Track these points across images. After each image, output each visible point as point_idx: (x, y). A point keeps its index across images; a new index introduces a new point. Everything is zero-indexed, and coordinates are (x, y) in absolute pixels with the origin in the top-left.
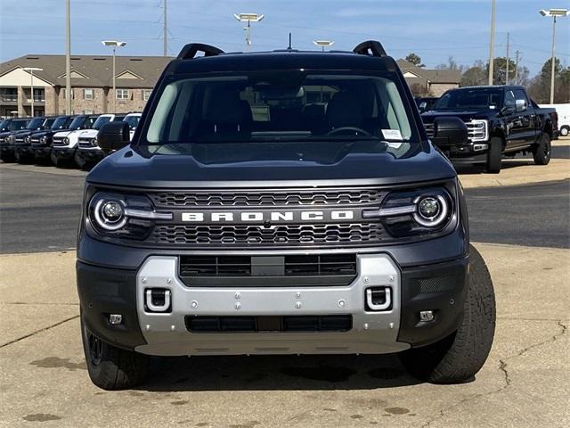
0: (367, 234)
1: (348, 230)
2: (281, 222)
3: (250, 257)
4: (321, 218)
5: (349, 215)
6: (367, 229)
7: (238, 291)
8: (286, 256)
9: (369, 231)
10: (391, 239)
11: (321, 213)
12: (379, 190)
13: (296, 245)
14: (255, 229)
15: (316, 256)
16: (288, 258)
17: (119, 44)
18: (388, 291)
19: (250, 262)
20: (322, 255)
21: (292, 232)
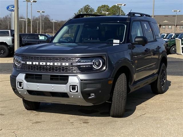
0: (73, 70)
1: (67, 68)
2: (50, 65)
3: (42, 75)
4: (60, 65)
5: (67, 64)
6: (73, 68)
7: (38, 84)
8: (51, 75)
9: (73, 69)
10: (80, 72)
11: (60, 63)
12: (77, 57)
13: (53, 72)
14: (44, 67)
15: (58, 75)
16: (51, 76)
17: (178, 11)
18: (76, 87)
19: (42, 76)
20: (60, 75)
21: (53, 68)
